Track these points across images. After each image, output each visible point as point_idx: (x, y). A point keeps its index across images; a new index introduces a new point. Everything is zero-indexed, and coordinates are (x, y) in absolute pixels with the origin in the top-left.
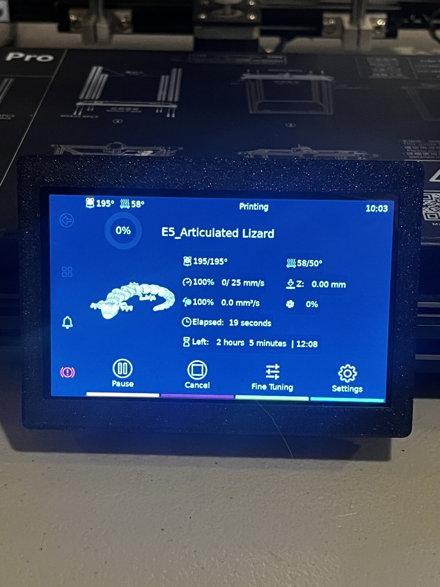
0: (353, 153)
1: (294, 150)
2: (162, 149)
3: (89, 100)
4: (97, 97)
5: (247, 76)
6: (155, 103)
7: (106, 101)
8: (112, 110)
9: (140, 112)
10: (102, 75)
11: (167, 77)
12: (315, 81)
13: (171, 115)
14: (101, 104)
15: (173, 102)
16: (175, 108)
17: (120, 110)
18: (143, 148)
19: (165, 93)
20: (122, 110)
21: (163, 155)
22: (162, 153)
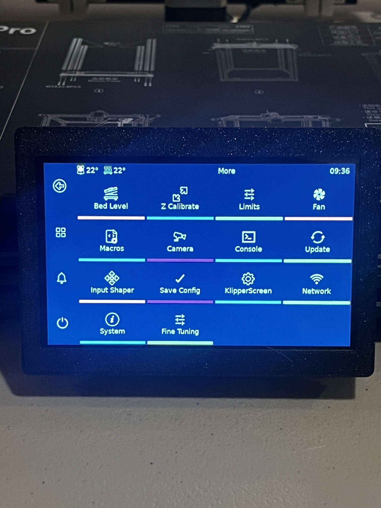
0: (317, 118)
1: (262, 115)
2: (141, 116)
3: (72, 71)
4: (79, 68)
5: (217, 46)
6: (133, 73)
7: (87, 71)
8: (93, 80)
9: (119, 81)
10: (82, 47)
11: (143, 47)
12: (280, 50)
13: (148, 84)
14: (83, 74)
15: (150, 72)
16: (151, 77)
17: (100, 80)
18: (124, 116)
19: (141, 63)
20: (103, 80)
21: (142, 123)
22: (141, 120)
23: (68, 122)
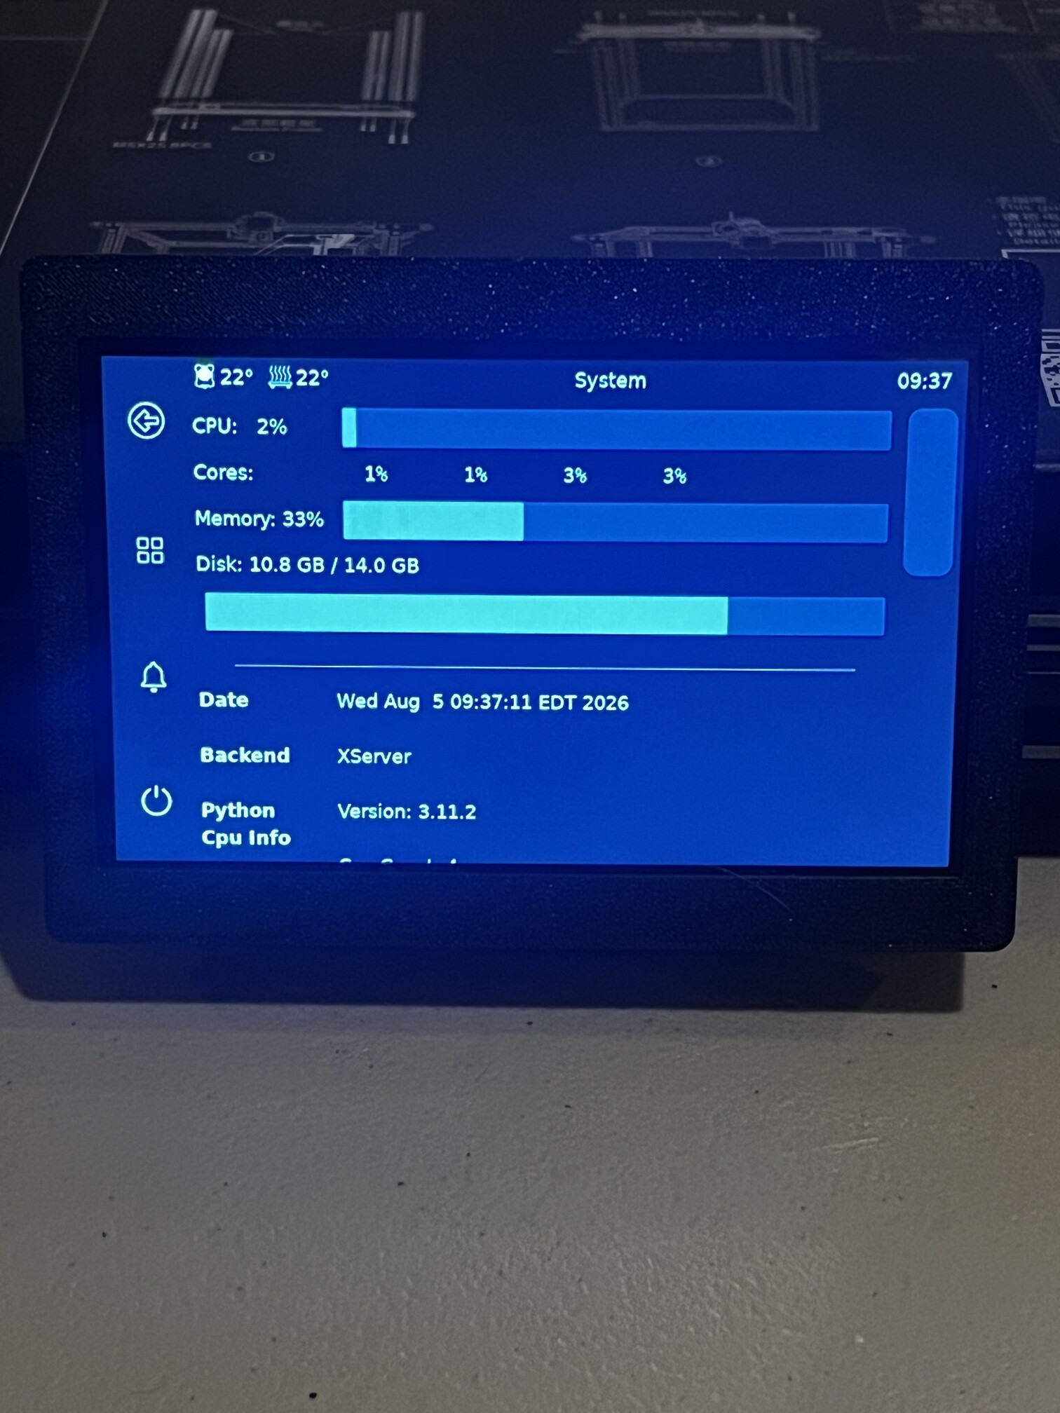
0: (870, 233)
1: (718, 226)
2: (377, 228)
3: (185, 100)
4: (207, 92)
5: (594, 31)
6: (357, 107)
7: (227, 101)
8: (245, 127)
9: (319, 130)
10: (217, 33)
11: (386, 35)
12: (771, 41)
13: (398, 138)
14: (217, 110)
15: (404, 105)
16: (408, 118)
17: (266, 127)
18: (330, 227)
19: (381, 79)
20: (273, 127)
21: (381, 248)
22: (378, 239)
23: (173, 244)
